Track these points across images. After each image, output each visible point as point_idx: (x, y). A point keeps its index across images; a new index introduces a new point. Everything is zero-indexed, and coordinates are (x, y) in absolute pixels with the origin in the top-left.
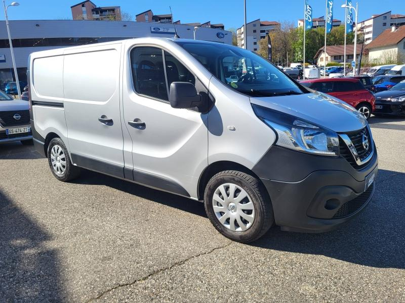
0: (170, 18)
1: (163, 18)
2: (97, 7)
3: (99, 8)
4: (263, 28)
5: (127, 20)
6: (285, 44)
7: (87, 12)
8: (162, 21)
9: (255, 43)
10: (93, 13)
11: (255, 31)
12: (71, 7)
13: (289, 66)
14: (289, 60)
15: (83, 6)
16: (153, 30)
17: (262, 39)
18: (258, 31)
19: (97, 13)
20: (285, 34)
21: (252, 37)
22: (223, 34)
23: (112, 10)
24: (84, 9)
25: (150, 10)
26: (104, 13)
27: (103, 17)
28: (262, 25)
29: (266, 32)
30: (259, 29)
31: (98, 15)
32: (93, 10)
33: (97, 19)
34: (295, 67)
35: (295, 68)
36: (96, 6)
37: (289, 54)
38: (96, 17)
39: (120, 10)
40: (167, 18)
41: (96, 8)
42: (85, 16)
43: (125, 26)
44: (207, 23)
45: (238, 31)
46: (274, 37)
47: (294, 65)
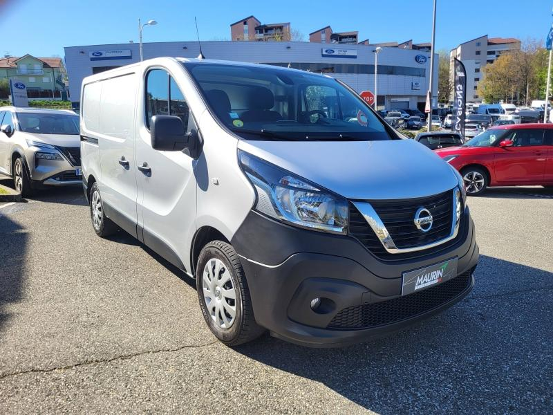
0: (354, 37)
1: (346, 37)
2: (262, 24)
3: (264, 26)
4: (492, 48)
5: (297, 40)
6: (526, 71)
7: (249, 31)
8: (343, 40)
9: (477, 70)
10: (256, 33)
11: (478, 53)
12: (231, 25)
13: (529, 104)
14: (530, 95)
15: (245, 23)
16: (324, 53)
17: (489, 64)
18: (484, 53)
19: (261, 32)
20: (526, 57)
21: (473, 61)
22: (425, 58)
23: (280, 28)
24: (246, 27)
25: (329, 27)
26: (269, 32)
27: (267, 37)
28: (489, 44)
29: (496, 54)
30: (485, 49)
31: (262, 35)
32: (256, 29)
33: (260, 40)
34: (540, 106)
35: (538, 108)
36: (260, 23)
37: (530, 87)
38: (258, 38)
39: (289, 28)
40: (350, 37)
41: (260, 26)
42: (246, 36)
43: (289, 48)
44: (407, 43)
45: (451, 53)
46: (507, 61)
47: (536, 104)
